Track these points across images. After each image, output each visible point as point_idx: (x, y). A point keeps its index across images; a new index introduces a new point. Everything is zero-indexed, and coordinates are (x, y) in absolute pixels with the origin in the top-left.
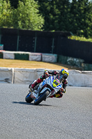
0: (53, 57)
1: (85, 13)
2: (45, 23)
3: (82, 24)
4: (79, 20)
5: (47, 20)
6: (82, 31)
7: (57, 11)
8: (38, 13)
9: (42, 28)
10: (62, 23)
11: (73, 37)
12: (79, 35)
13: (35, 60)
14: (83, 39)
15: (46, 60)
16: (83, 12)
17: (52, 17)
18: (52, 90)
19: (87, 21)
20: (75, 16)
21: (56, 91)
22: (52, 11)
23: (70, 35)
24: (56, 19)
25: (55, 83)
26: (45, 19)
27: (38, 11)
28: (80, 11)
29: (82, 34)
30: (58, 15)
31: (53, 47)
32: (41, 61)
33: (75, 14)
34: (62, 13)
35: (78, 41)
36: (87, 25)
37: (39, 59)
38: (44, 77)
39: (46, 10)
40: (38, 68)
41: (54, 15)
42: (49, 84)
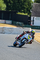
0: (10, 22)
1: (24, 3)
2: (7, 7)
3: (22, 7)
4: (21, 6)
5: (7, 6)
6: (23, 10)
7: (12, 2)
8: (3, 3)
9: (5, 9)
10: (14, 7)
11: (19, 13)
12: (21, 12)
13: (3, 23)
14: (23, 14)
15: (7, 23)
16: (23, 2)
17: (9, 4)
18: (28, 40)
19: (25, 6)
20: (20, 4)
21: (29, 41)
22: (10, 2)
23: (18, 12)
24: (11, 5)
25: (29, 37)
26: (6, 5)
27: (3, 2)
28: (22, 2)
29: (23, 12)
30: (12, 3)
31: (10, 17)
32: (5, 23)
33: (20, 3)
34: (14, 3)
35: (21, 15)
36: (25, 8)
37: (4, 23)
38: (23, 34)
39: (7, 1)
40: (4, 27)
41: (11, 4)
42: (26, 37)
